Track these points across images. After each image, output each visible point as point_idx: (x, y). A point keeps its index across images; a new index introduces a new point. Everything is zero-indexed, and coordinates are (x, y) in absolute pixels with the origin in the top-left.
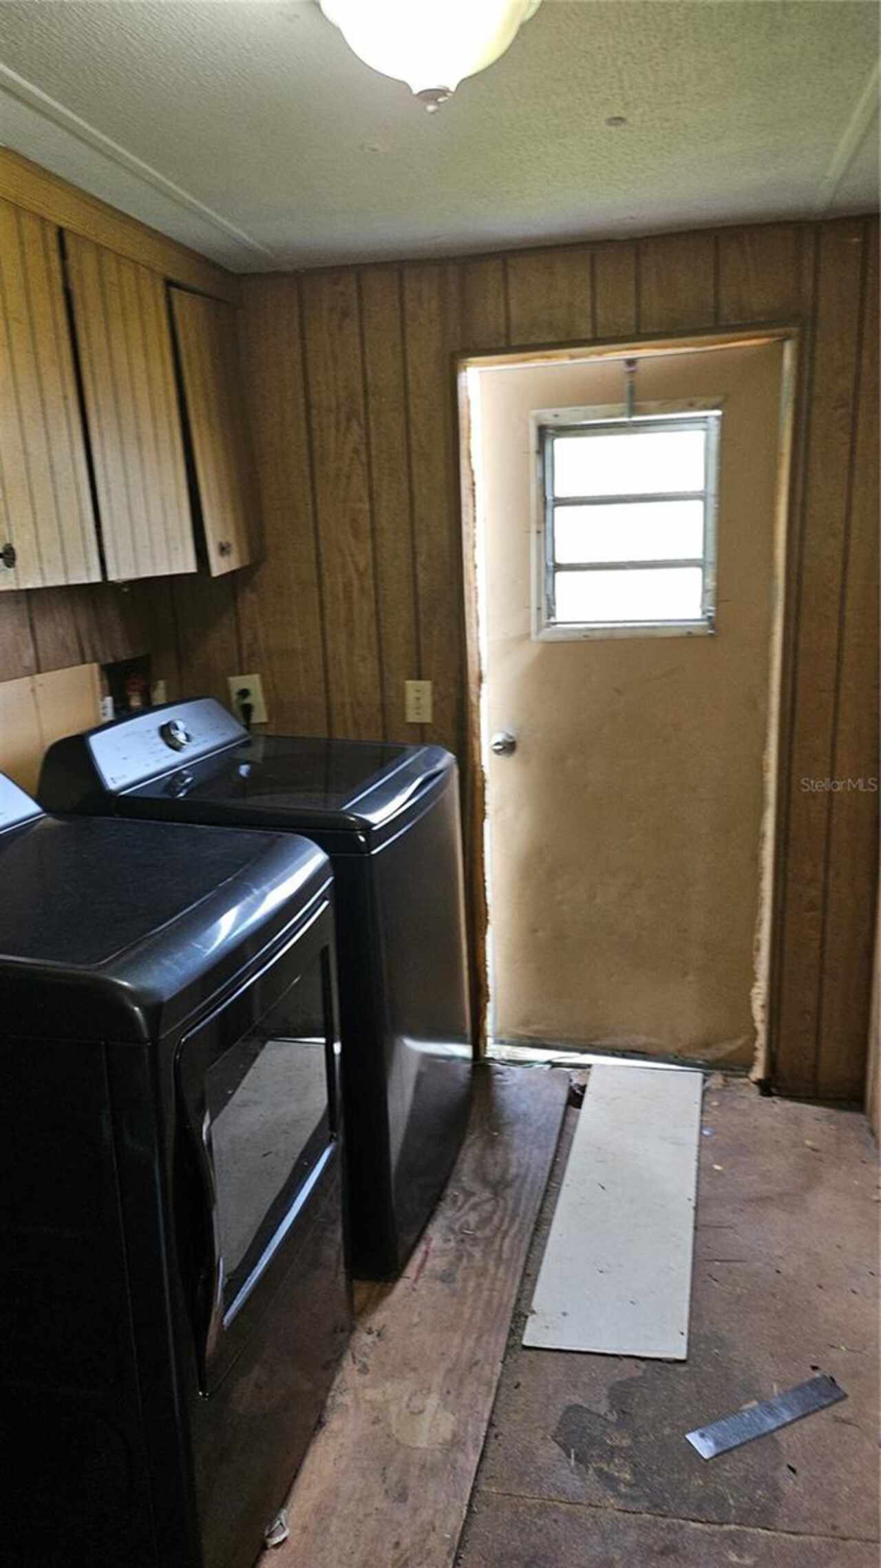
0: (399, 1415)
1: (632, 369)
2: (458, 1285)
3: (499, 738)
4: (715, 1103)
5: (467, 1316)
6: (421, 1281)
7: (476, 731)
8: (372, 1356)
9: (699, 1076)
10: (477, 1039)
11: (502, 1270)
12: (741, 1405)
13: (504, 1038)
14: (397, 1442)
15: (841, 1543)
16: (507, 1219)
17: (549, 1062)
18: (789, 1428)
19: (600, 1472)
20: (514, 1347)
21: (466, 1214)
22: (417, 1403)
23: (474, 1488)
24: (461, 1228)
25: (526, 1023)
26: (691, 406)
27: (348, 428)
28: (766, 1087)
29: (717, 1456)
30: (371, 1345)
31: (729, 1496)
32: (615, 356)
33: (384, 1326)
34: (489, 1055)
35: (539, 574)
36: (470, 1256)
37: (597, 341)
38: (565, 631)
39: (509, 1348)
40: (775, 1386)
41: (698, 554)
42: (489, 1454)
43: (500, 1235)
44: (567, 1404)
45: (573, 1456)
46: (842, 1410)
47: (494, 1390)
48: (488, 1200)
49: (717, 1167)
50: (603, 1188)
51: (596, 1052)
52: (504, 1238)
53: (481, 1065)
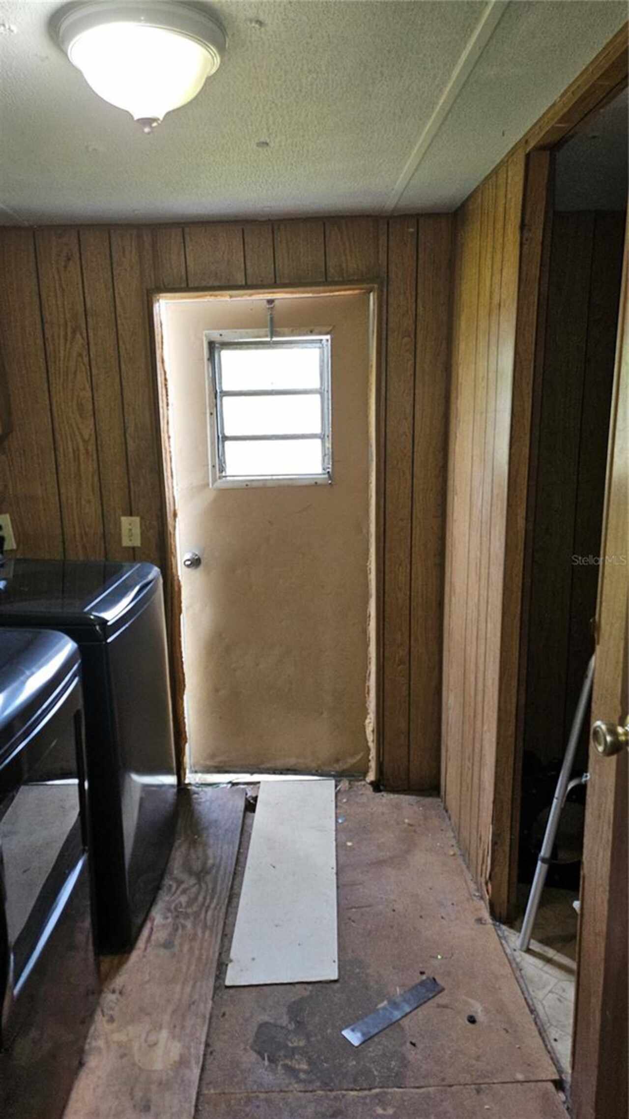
0: (140, 1048)
1: (272, 306)
2: (176, 949)
3: (188, 556)
4: (345, 800)
5: (184, 970)
6: (149, 949)
7: (173, 551)
8: (117, 1009)
9: (333, 782)
10: (180, 772)
11: (207, 933)
12: (376, 1005)
13: (197, 769)
14: (140, 1068)
15: (449, 1089)
16: (208, 897)
17: (230, 782)
18: (409, 1016)
19: (287, 1067)
20: (220, 987)
21: (179, 896)
22: (152, 1038)
23: (199, 1094)
24: (176, 909)
25: (212, 756)
26: (311, 332)
27: (73, 338)
28: (377, 786)
29: (363, 1043)
30: (115, 1001)
31: (374, 1069)
32: (260, 298)
33: (124, 986)
34: (187, 781)
35: (213, 443)
36: (184, 927)
37: (248, 286)
38: (234, 481)
39: (216, 989)
40: (398, 990)
41: (318, 430)
42: (207, 1067)
43: (204, 909)
44: (261, 1022)
45: (266, 1058)
46: (442, 999)
47: (207, 1021)
48: (195, 885)
49: (349, 844)
50: (274, 867)
51: (261, 772)
52: (206, 912)
53: (182, 789)
